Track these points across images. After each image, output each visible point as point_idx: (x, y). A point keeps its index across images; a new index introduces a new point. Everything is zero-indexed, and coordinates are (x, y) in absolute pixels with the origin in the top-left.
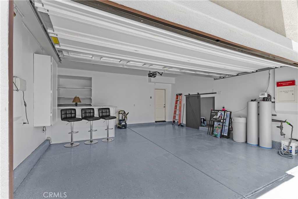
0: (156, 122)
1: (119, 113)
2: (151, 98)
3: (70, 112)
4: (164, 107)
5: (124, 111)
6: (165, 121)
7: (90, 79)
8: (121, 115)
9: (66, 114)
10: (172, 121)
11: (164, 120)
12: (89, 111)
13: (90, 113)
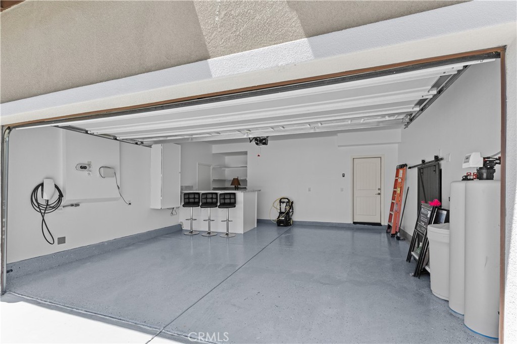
0: (354, 223)
1: (281, 202)
2: (344, 176)
3: (193, 197)
4: (379, 194)
5: (287, 199)
6: (379, 224)
7: (245, 153)
8: (284, 205)
9: (189, 198)
10: (387, 225)
11: (378, 221)
12: (210, 196)
13: (212, 198)
